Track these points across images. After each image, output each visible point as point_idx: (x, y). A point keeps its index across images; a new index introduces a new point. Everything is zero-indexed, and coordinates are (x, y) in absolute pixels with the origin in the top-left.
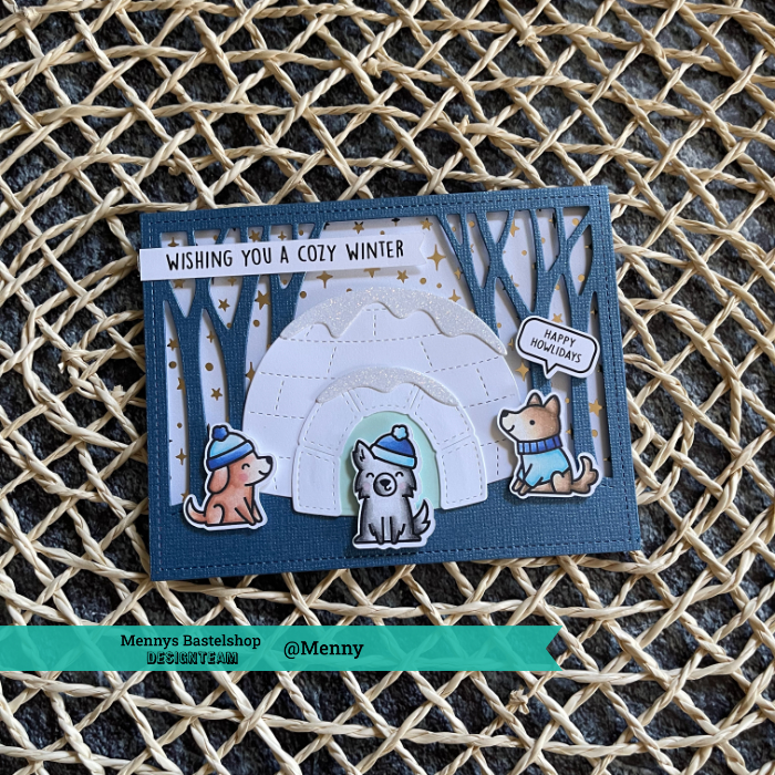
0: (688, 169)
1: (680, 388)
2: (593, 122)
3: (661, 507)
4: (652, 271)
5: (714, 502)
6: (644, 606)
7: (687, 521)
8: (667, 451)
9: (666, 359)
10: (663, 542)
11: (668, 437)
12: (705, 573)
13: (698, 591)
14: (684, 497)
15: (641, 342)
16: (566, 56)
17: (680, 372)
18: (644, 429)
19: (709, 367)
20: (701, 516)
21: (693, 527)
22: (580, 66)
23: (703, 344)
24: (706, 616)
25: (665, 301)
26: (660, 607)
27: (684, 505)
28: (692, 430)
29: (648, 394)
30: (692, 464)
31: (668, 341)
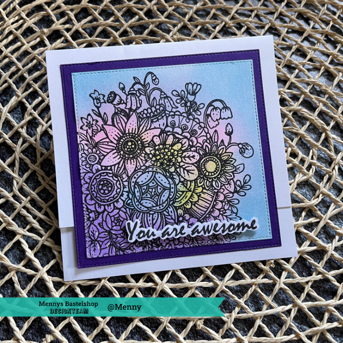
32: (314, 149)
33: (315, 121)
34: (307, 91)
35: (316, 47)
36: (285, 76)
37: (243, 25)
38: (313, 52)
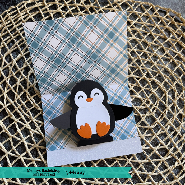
0: (158, 55)
1: (156, 94)
2: (141, 46)
3: (153, 116)
4: (151, 73)
5: (163, 116)
6: (149, 135)
7: (158, 119)
8: (154, 106)
9: (154, 89)
10: (153, 123)
11: (154, 103)
12: (161, 129)
13: (159, 132)
14: (157, 115)
15: (149, 86)
16: (136, 34)
17: (156, 92)
18: (150, 102)
19: (162, 91)
20: (160, 118)
21: (159, 120)
22: (138, 36)
23: (161, 86)
24: (161, 137)
25: (154, 78)
26: (153, 135)
27: (157, 116)
28: (159, 102)
29: (150, 95)
30: (159, 108)
31: (154, 86)
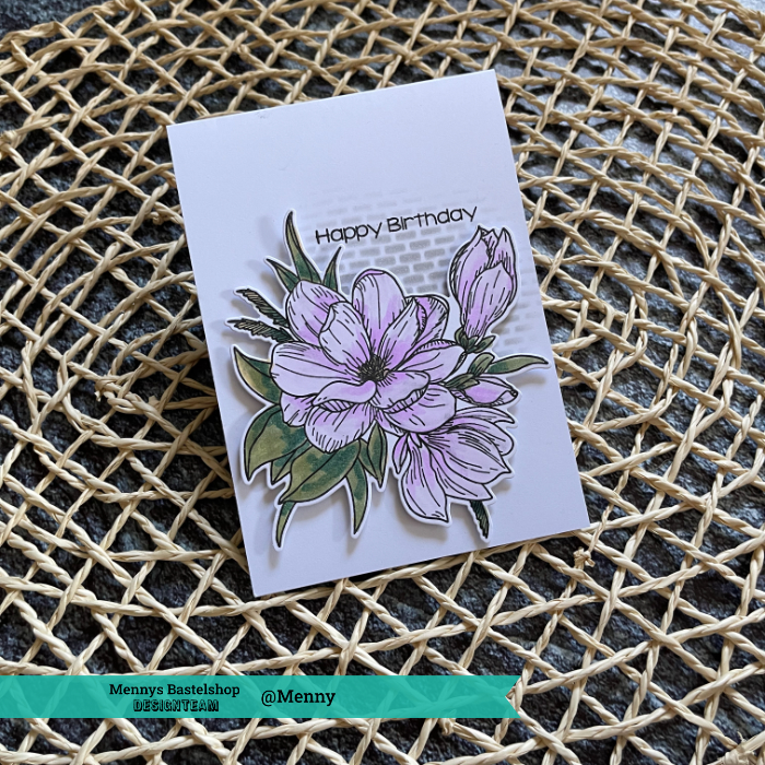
1: (622, 271)
3: (642, 366)
5: (682, 353)
7: (667, 369)
8: (629, 321)
9: (602, 253)
11: (627, 312)
12: (698, 408)
13: (698, 423)
14: (658, 354)
17: (617, 259)
23: (626, 232)
24: (714, 443)
25: (582, 208)
26: (673, 446)
28: (643, 300)
29: (597, 283)
32: (638, 296)
33: (631, 233)
34: (603, 172)
35: (606, 76)
36: (550, 148)
37: (443, 54)
38: (601, 88)
